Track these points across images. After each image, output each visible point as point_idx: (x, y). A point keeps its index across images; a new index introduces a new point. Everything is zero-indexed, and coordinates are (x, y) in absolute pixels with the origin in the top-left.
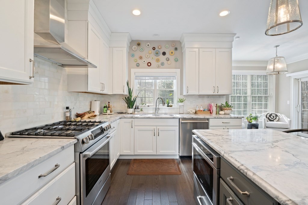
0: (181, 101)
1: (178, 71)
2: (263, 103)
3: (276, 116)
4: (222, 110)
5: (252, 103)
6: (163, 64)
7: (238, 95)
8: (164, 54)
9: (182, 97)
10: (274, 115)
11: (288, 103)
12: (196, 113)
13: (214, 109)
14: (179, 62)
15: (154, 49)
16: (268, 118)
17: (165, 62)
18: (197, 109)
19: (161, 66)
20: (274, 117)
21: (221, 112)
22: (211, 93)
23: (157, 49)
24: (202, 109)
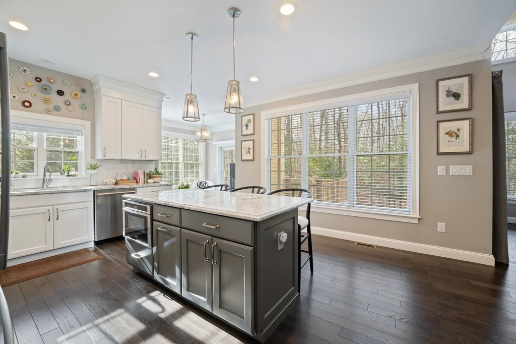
0: (94, 167)
1: (88, 124)
2: (195, 170)
3: (206, 183)
4: (150, 178)
5: (184, 170)
6: (57, 109)
7: (169, 161)
8: (60, 93)
9: (93, 162)
10: (204, 183)
11: (215, 170)
12: (116, 183)
13: (141, 177)
14: (89, 110)
15: (38, 80)
16: (199, 186)
17: (63, 107)
18: (119, 178)
19: (54, 112)
20: (203, 184)
21: (150, 181)
22: (137, 157)
23: (44, 82)
24: (125, 178)
